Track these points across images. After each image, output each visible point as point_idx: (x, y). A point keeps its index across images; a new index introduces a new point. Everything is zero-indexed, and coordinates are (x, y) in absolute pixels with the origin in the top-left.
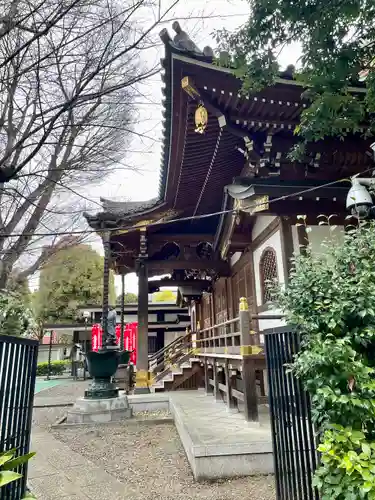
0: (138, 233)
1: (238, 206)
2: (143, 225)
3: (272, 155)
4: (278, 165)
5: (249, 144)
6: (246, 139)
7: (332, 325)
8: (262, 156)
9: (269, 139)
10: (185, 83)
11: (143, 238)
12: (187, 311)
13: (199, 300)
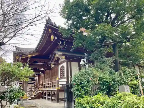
0: (28, 58)
1: (57, 56)
2: (30, 56)
3: (65, 45)
4: (66, 47)
5: (61, 43)
6: (60, 41)
7: (78, 84)
8: (63, 45)
9: (65, 42)
10: (50, 30)
11: (29, 59)
12: (34, 78)
13: (39, 75)
